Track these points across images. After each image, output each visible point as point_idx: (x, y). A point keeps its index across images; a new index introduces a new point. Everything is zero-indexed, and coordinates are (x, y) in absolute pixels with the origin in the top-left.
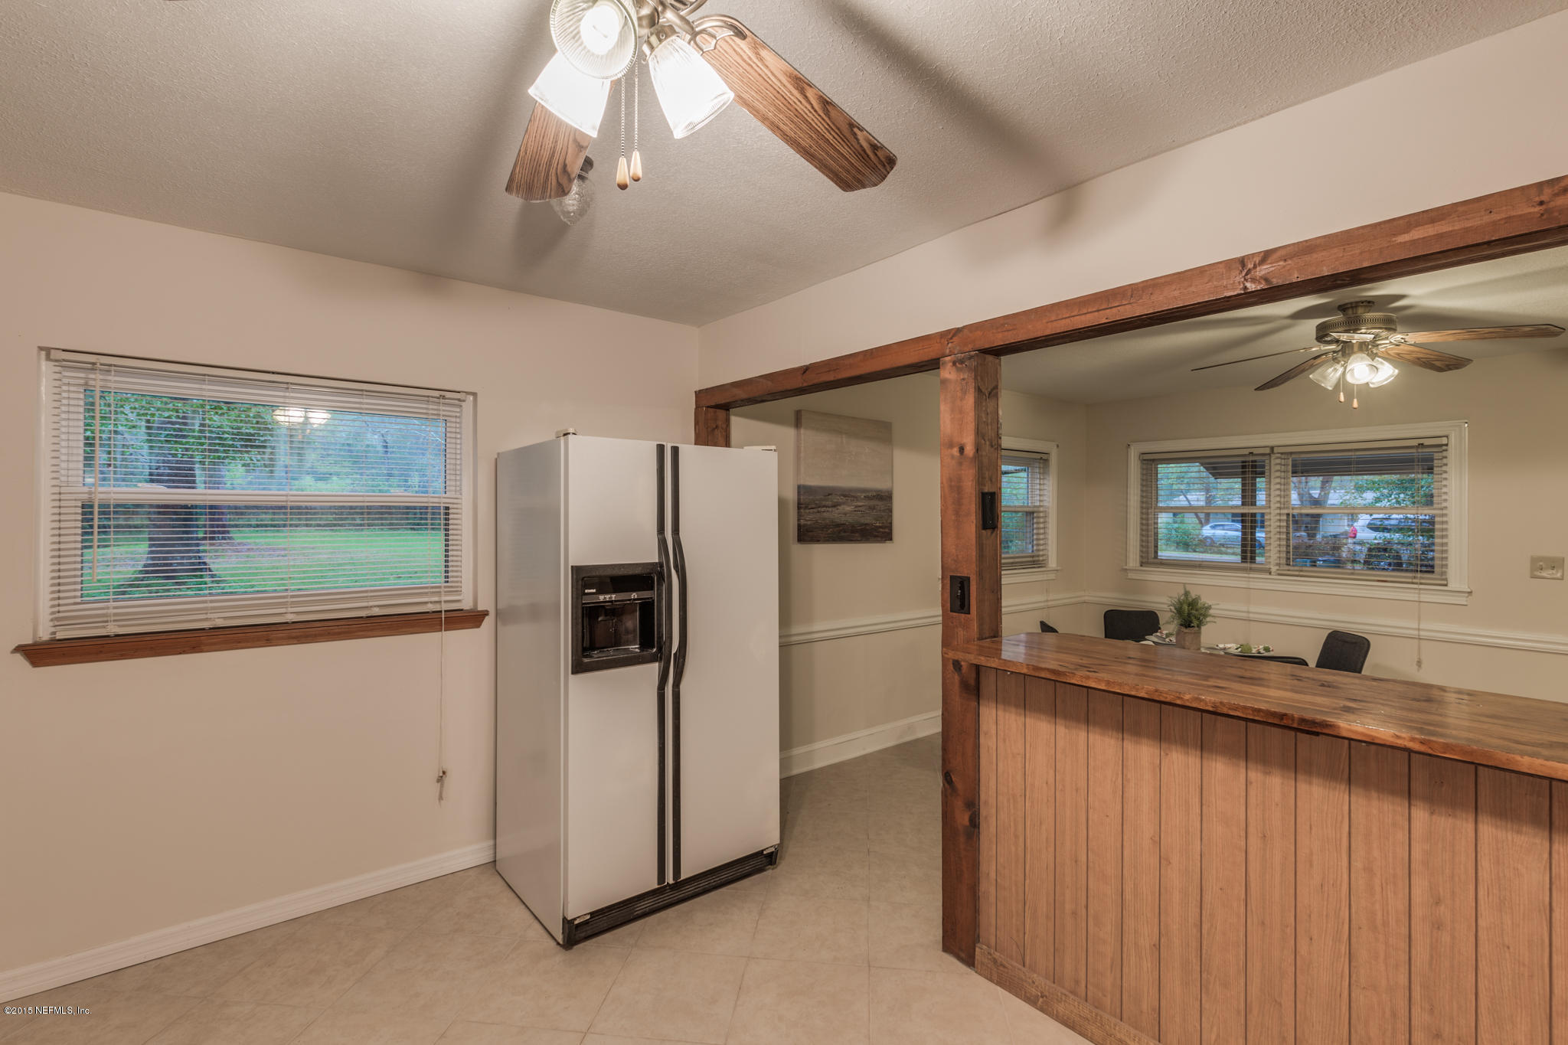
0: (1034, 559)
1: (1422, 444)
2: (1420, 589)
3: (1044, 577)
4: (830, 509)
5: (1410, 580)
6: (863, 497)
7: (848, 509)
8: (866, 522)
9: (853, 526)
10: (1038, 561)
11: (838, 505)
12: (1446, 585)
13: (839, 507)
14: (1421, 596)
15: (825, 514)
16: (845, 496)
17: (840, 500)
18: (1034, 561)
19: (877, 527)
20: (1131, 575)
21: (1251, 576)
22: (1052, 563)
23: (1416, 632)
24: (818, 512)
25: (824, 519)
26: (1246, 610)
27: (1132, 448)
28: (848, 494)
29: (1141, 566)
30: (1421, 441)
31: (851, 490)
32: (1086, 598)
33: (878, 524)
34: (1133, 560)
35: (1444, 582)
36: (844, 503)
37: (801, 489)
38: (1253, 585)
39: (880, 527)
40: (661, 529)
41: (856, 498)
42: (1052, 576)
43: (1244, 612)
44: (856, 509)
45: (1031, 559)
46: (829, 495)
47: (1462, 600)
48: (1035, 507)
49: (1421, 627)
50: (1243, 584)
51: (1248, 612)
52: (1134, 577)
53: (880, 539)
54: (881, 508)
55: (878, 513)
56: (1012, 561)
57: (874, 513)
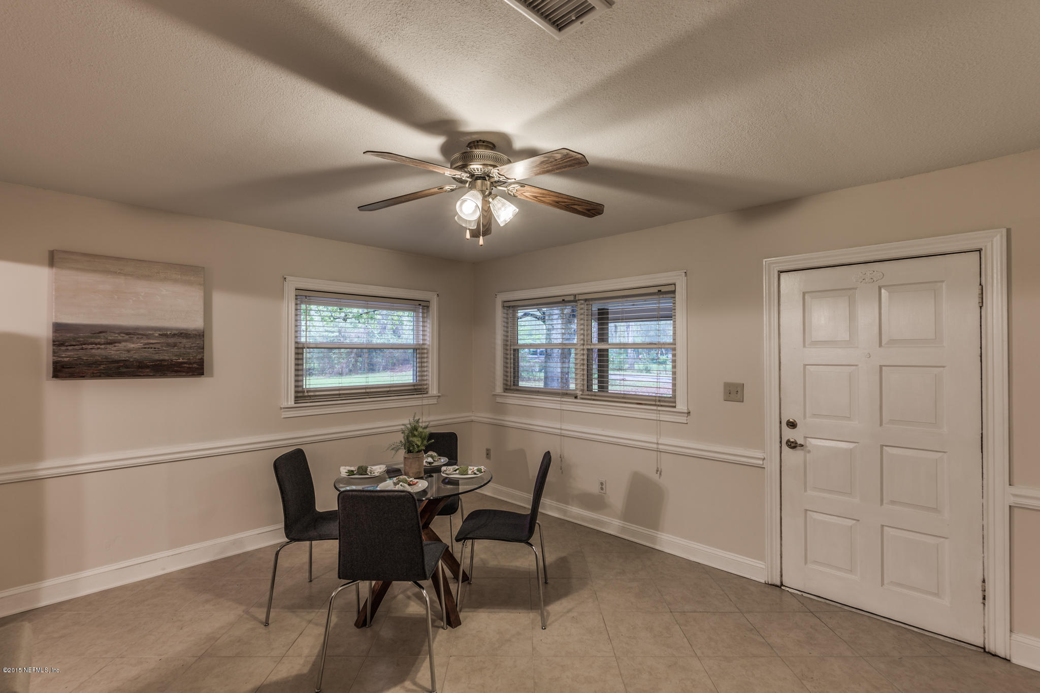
0: (416, 387)
1: (660, 291)
2: (659, 411)
3: (425, 402)
4: (103, 346)
5: (654, 403)
7: (133, 346)
8: (162, 358)
10: (423, 389)
11: (115, 343)
12: (675, 407)
13: (116, 345)
14: (661, 416)
15: (93, 351)
16: (127, 334)
17: (120, 338)
18: (415, 389)
19: (179, 363)
20: (499, 400)
21: (562, 399)
22: (433, 391)
23: (655, 446)
24: (82, 349)
25: (92, 356)
26: (559, 427)
27: (498, 296)
28: (131, 333)
29: (505, 392)
30: (659, 288)
32: (473, 418)
33: (181, 360)
34: (499, 389)
35: (674, 405)
36: (126, 341)
37: (58, 328)
38: (565, 407)
39: (185, 363)
41: (148, 336)
42: (434, 401)
43: (558, 429)
44: (146, 346)
45: (413, 388)
46: (101, 332)
47: (683, 419)
48: (419, 345)
49: (659, 442)
50: (558, 406)
51: (561, 429)
52: (500, 401)
53: (184, 374)
54: (187, 346)
55: (182, 350)
56: (388, 389)
57: (175, 350)
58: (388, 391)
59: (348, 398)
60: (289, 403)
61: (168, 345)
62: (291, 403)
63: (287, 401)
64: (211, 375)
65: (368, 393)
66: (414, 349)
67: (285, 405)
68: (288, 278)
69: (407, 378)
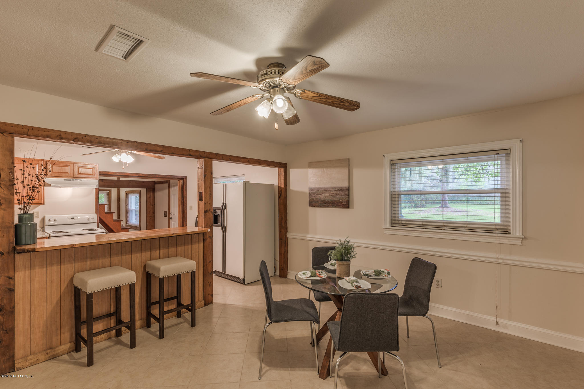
4: (319, 195)
6: (333, 190)
7: (326, 195)
8: (335, 200)
9: (328, 201)
10: (507, 229)
13: (323, 194)
16: (325, 190)
17: (323, 192)
19: (340, 202)
22: (516, 232)
24: (315, 196)
25: (316, 199)
31: (328, 188)
36: (325, 193)
37: (310, 190)
39: (341, 202)
40: (224, 201)
41: (330, 191)
44: (330, 195)
46: (319, 190)
53: (341, 207)
54: (342, 195)
55: (341, 196)
56: (465, 226)
57: (339, 196)
58: (465, 227)
59: (425, 228)
60: (387, 226)
61: (336, 194)
62: (388, 226)
63: (386, 225)
64: (353, 208)
65: (446, 226)
66: (501, 193)
67: (384, 226)
68: (386, 155)
69: (490, 218)
